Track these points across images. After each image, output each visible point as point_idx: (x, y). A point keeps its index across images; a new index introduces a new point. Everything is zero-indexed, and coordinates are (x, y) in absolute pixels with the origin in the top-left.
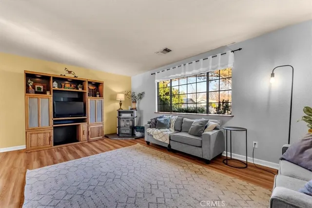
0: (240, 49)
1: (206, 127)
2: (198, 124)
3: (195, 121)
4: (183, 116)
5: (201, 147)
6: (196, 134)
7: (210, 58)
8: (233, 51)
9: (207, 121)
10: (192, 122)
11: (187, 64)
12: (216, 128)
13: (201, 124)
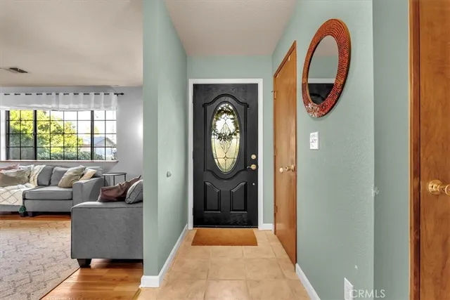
0: (122, 94)
1: (83, 175)
2: (71, 173)
3: (69, 170)
4: (55, 164)
5: (72, 199)
6: (68, 185)
7: (92, 94)
8: (118, 94)
9: (84, 169)
10: (65, 172)
11: (61, 94)
12: (94, 176)
13: (76, 173)
